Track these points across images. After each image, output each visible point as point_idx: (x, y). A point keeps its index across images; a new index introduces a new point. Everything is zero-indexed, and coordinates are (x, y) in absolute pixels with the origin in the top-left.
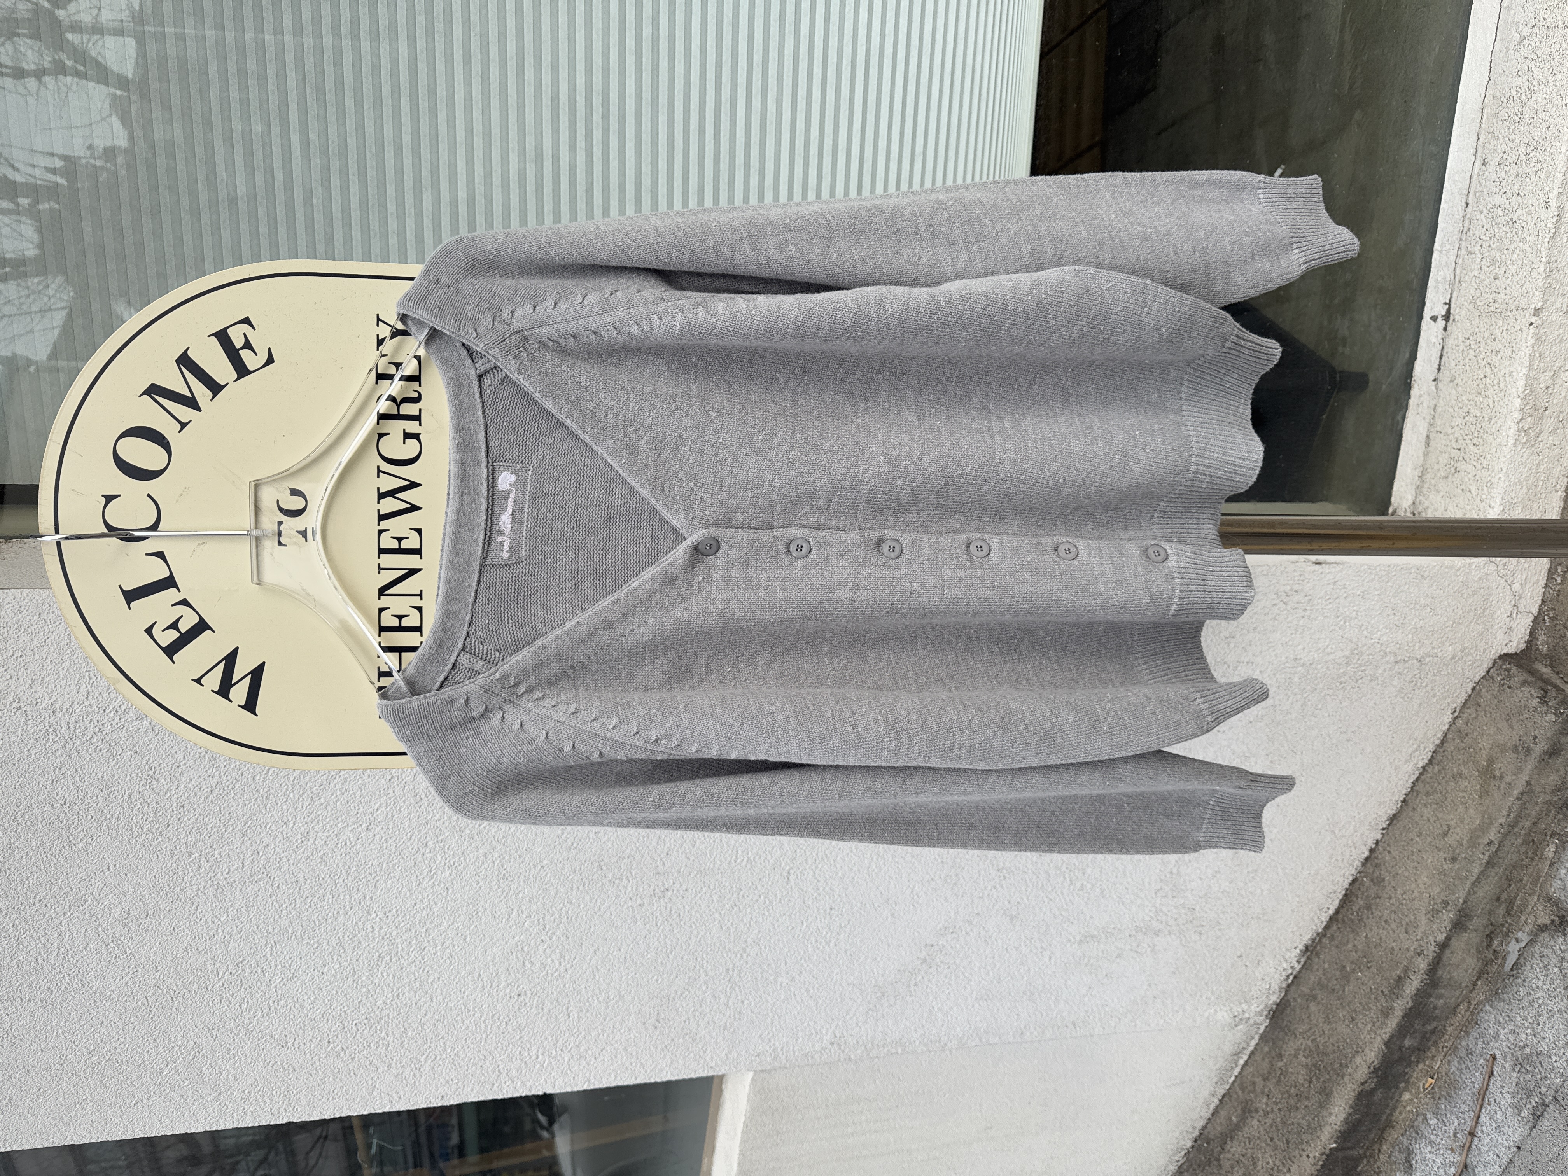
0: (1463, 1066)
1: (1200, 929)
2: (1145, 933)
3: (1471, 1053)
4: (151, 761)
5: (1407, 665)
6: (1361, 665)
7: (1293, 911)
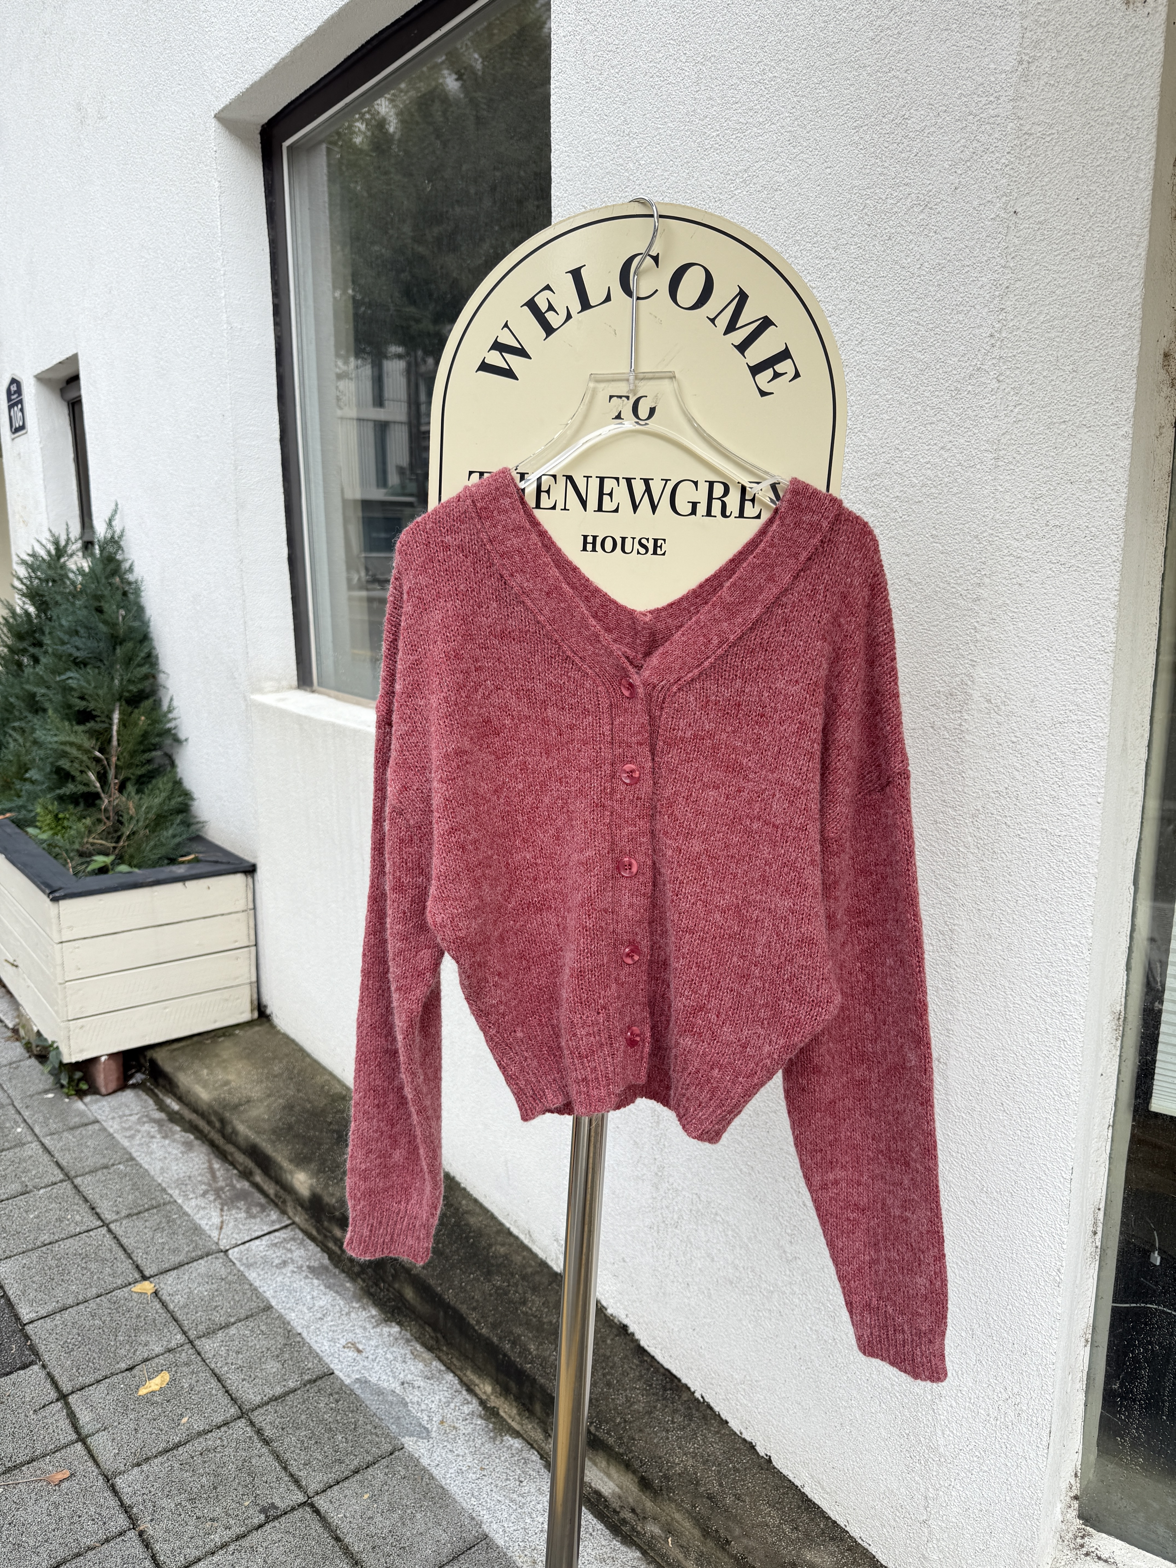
0: (514, 1452)
1: (655, 1228)
2: (656, 1174)
3: (525, 1463)
4: (945, 204)
5: (922, 1509)
6: (927, 1461)
7: (664, 1322)
